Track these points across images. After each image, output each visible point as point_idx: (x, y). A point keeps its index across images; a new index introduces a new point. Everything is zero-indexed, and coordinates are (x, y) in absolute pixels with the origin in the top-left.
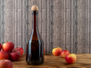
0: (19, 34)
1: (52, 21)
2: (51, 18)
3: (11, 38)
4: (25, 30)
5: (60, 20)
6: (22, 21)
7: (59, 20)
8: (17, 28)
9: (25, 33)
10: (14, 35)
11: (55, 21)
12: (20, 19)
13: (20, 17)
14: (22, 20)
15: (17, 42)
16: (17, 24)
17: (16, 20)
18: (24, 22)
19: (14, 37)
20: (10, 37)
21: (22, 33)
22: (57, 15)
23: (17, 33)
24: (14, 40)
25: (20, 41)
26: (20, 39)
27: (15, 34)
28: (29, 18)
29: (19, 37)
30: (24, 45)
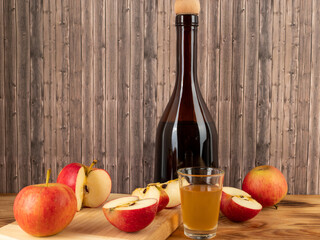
0: (111, 105)
1: (266, 44)
2: (259, 28)
3: (71, 121)
4: (137, 86)
5: (302, 38)
6: (124, 42)
7: (297, 40)
8: (100, 78)
9: (137, 98)
10: (87, 107)
11: (276, 45)
12: (112, 36)
13: (112, 25)
14: (123, 37)
15: (100, 141)
16: (100, 60)
17: (94, 38)
18: (133, 47)
19: (87, 117)
20: (66, 118)
21: (123, 99)
22: (290, 13)
23: (100, 99)
24: (88, 133)
25: (112, 135)
26: (112, 129)
27: (92, 103)
28: (155, 30)
29: (111, 118)
30: (132, 154)
